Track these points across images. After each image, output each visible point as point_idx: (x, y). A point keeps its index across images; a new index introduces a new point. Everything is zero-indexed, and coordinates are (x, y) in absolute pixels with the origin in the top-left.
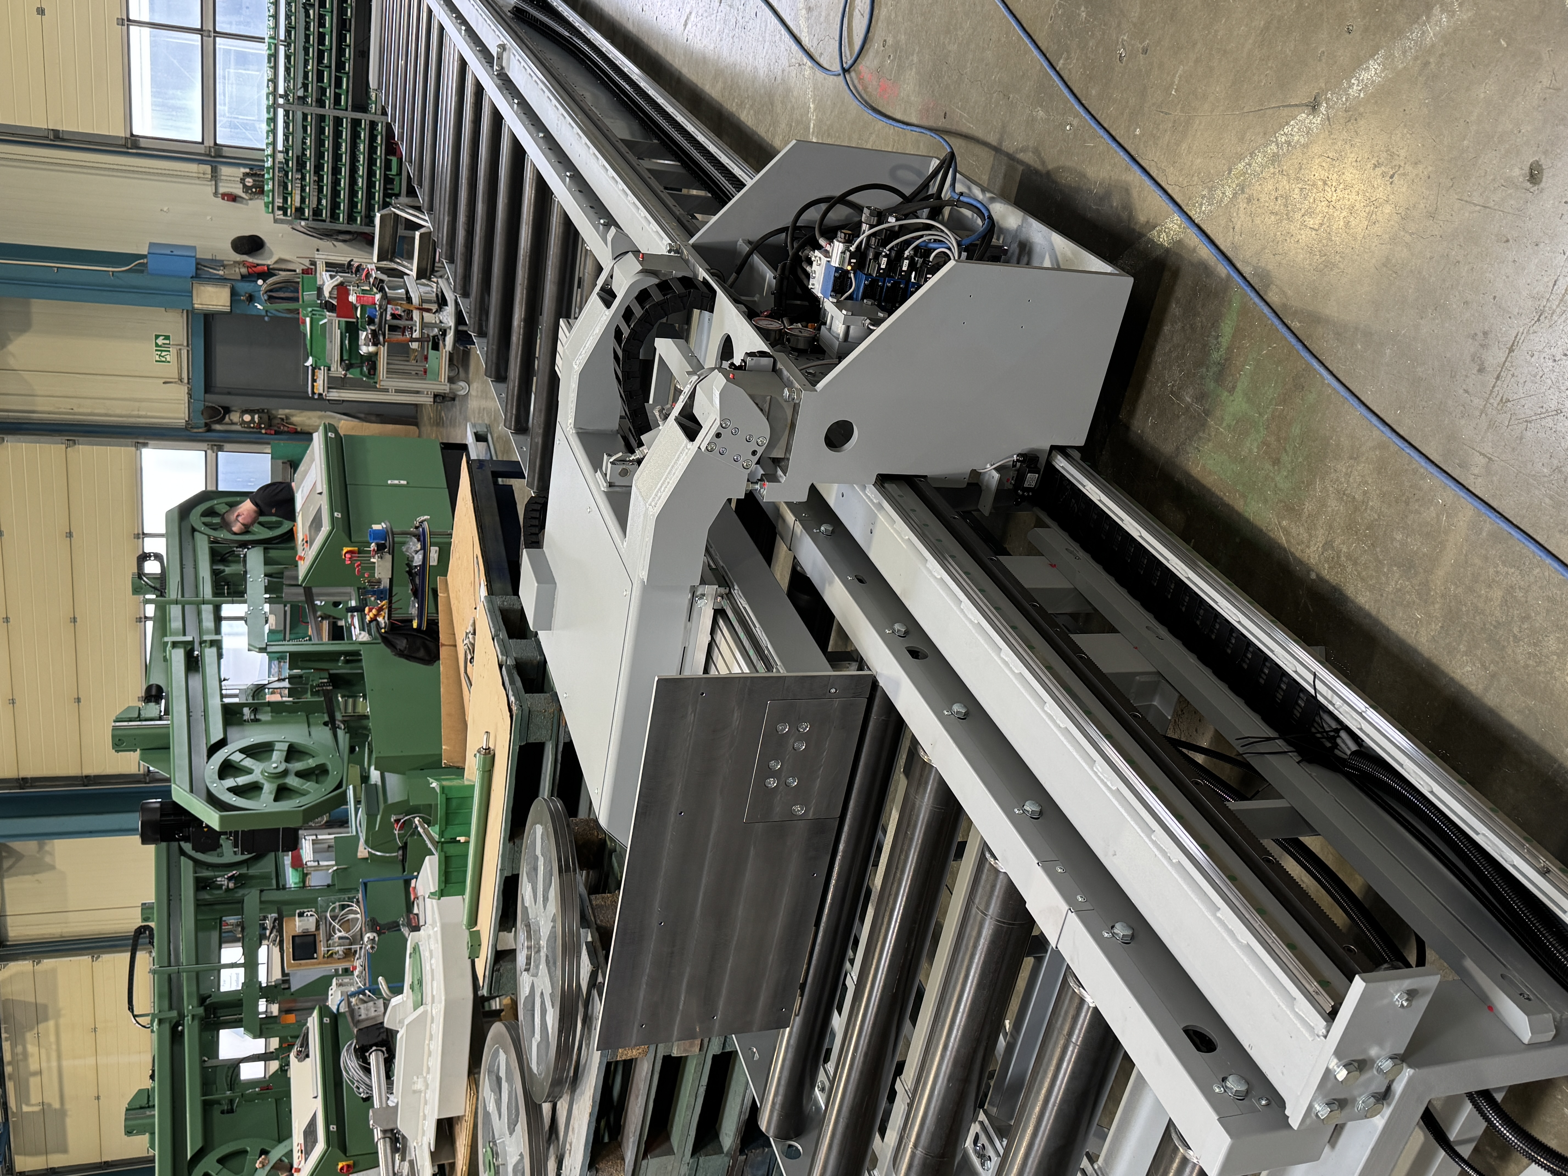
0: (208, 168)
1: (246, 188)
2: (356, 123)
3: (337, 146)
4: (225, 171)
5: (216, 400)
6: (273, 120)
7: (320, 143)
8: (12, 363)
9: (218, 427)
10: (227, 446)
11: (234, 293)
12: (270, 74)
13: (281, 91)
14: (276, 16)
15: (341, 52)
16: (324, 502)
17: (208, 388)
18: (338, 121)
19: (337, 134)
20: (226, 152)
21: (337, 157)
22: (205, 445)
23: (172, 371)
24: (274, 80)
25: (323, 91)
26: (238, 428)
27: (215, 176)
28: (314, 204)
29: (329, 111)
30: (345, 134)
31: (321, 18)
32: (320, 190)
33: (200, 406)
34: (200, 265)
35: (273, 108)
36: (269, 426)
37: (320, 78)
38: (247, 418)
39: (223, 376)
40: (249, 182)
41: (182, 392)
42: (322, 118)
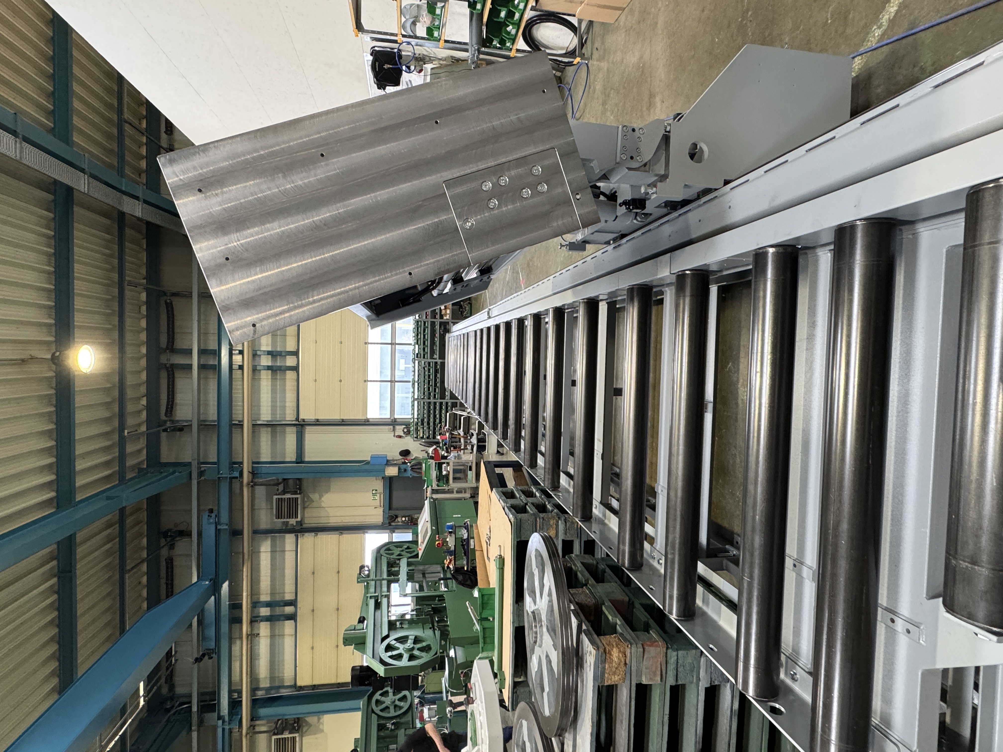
0: (392, 427)
1: (404, 433)
2: (441, 404)
3: (435, 412)
4: (397, 427)
5: (393, 513)
6: (413, 406)
7: (429, 412)
8: (323, 505)
9: (393, 524)
10: (396, 531)
11: (399, 469)
12: (412, 390)
13: (416, 397)
14: (414, 371)
15: (436, 380)
16: (429, 525)
17: (390, 509)
18: (435, 403)
19: (435, 408)
20: (398, 420)
21: (435, 416)
22: (388, 531)
23: (377, 503)
24: (413, 392)
25: (430, 394)
26: (400, 524)
27: (394, 430)
28: (427, 435)
29: (432, 400)
30: (438, 408)
31: (429, 370)
32: (429, 428)
33: (387, 516)
34: (388, 461)
35: (413, 402)
36: (412, 522)
37: (429, 390)
38: (404, 519)
39: (395, 504)
40: (405, 430)
41: (380, 511)
42: (430, 403)
